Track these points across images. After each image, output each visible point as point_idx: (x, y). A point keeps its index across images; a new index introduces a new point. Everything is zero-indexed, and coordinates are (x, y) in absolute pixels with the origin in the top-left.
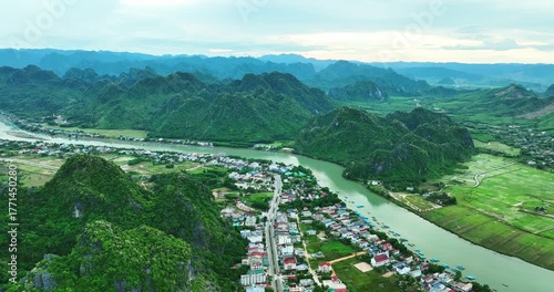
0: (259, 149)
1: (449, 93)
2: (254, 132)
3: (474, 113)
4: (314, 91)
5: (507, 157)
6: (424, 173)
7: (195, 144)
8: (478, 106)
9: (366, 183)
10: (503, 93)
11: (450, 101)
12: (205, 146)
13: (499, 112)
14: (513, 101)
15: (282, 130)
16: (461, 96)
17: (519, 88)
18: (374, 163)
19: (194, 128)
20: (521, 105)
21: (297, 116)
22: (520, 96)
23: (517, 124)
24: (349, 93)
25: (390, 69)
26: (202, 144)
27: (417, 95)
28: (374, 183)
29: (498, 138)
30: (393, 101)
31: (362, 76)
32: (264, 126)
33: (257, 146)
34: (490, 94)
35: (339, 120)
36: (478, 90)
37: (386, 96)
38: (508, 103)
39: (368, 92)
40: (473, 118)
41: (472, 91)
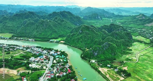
0: (51, 42)
1: (121, 17)
2: (51, 34)
3: (130, 24)
4: (77, 17)
5: (145, 43)
6: (115, 55)
7: (28, 40)
8: (131, 22)
9: (89, 61)
10: (138, 17)
11: (121, 19)
12: (31, 41)
13: (138, 24)
14: (142, 20)
15: (62, 33)
16: (125, 18)
17: (143, 15)
18: (93, 52)
19: (29, 33)
20: (145, 21)
21: (68, 27)
22: (144, 18)
23: (145, 28)
24: (90, 17)
25: (103, 9)
26: (30, 40)
27: (111, 18)
28: (93, 61)
29: (140, 35)
30: (104, 20)
31: (94, 12)
32: (55, 32)
33: (51, 40)
34: (134, 17)
35: (81, 30)
36: (130, 16)
37: (101, 18)
38: (141, 20)
39: (96, 17)
40: (130, 26)
41: (128, 16)
